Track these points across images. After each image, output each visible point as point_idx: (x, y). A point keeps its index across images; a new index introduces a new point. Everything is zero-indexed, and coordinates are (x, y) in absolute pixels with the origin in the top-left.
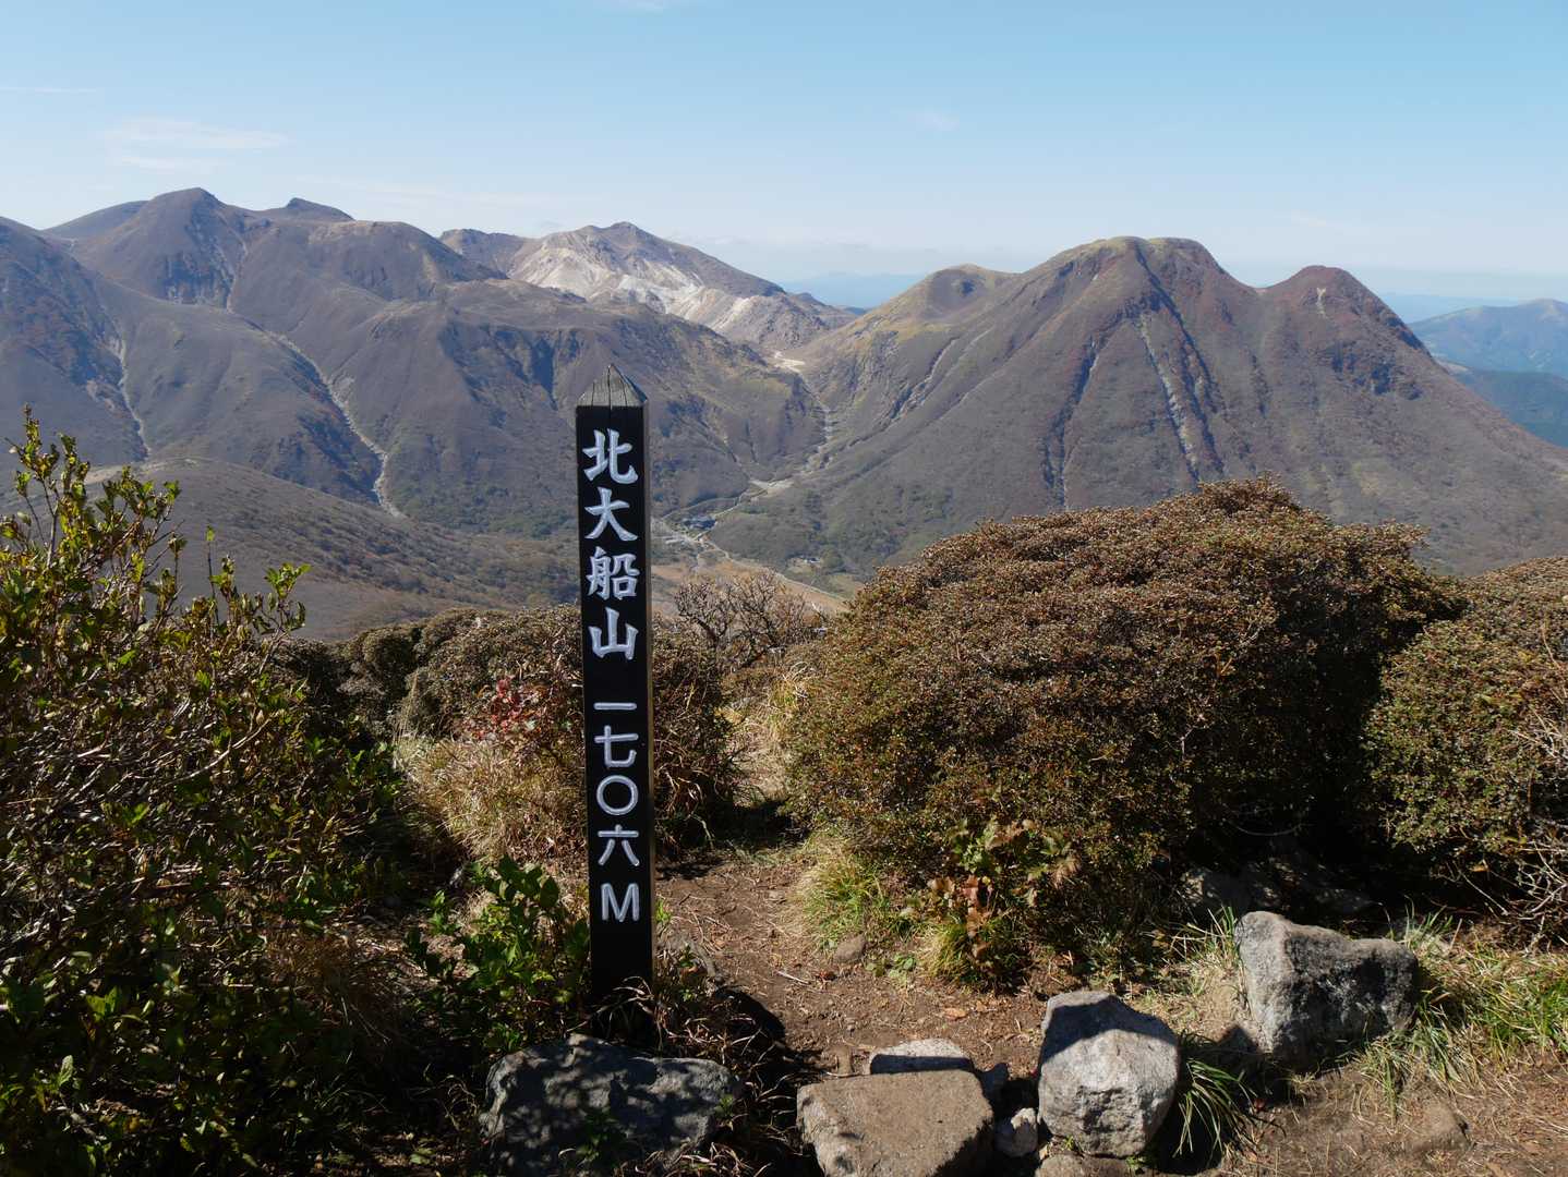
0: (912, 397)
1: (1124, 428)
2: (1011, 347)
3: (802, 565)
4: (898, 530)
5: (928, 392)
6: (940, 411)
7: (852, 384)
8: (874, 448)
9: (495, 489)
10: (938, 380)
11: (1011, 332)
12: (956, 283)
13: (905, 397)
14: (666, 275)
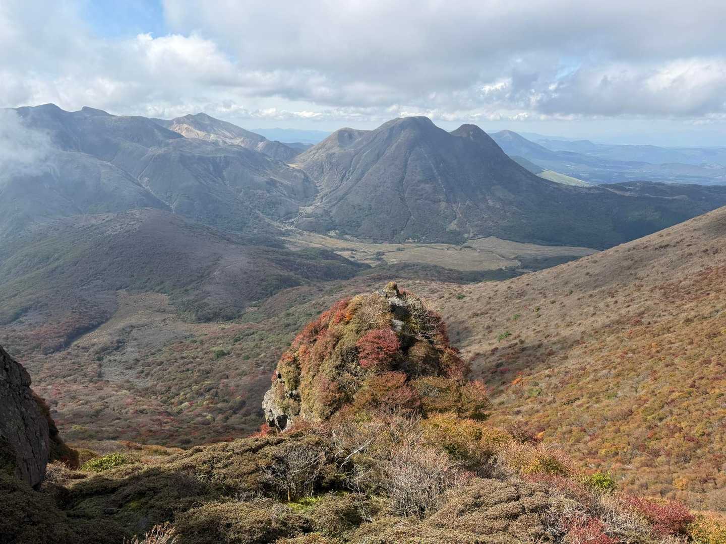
0: (347, 175)
1: (423, 181)
2: (378, 156)
3: (332, 233)
4: (359, 220)
5: (353, 172)
6: (358, 180)
7: (323, 172)
8: (340, 193)
9: (217, 215)
10: (354, 169)
11: (377, 152)
12: (346, 135)
13: (344, 176)
14: (224, 133)
